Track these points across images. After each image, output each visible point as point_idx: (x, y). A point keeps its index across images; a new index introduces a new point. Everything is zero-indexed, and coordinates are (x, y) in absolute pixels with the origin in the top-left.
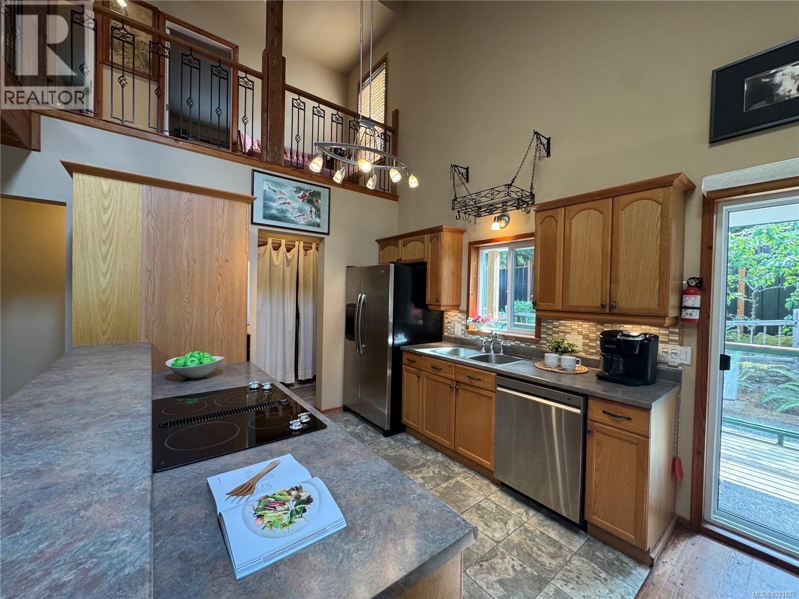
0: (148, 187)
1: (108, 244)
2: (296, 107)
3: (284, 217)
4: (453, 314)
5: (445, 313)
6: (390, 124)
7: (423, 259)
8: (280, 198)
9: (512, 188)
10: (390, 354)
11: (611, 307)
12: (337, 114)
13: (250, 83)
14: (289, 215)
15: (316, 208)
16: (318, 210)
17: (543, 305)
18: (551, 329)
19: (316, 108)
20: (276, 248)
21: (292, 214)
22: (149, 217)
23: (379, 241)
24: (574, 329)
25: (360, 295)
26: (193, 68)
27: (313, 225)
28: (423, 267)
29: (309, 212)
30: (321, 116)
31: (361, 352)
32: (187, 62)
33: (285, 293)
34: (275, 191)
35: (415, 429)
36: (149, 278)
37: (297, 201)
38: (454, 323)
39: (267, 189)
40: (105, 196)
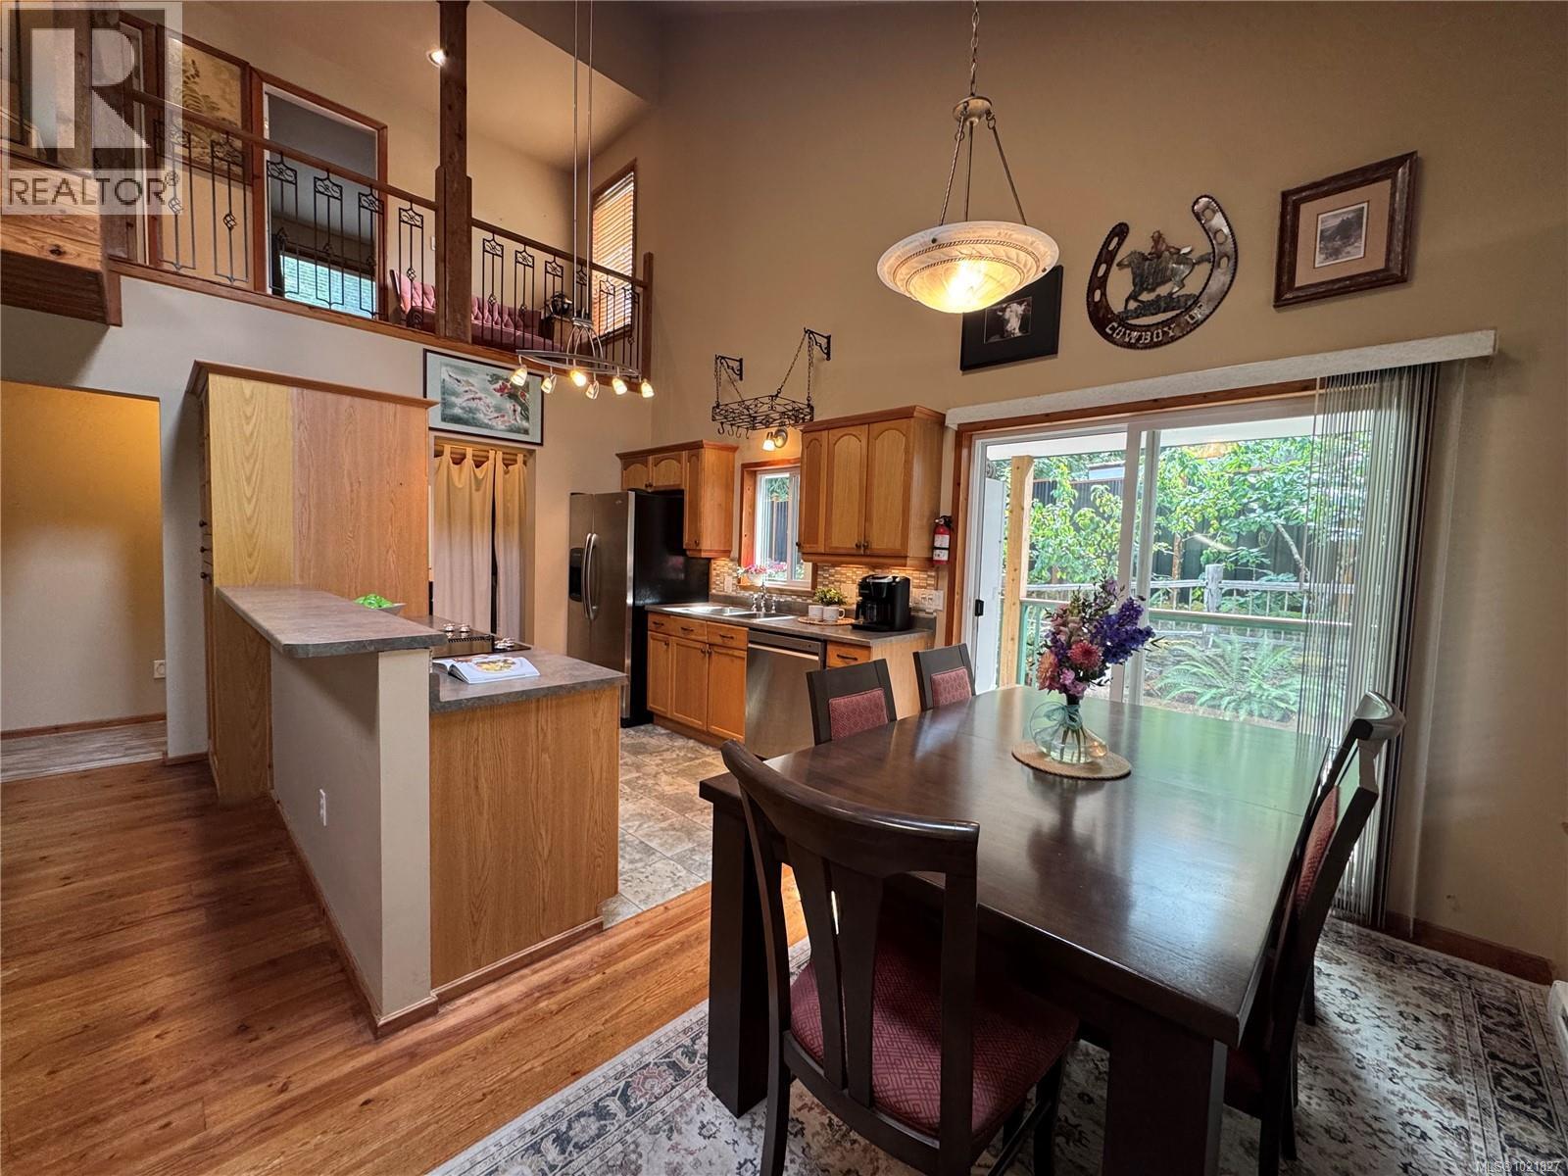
0: (300, 390)
1: (252, 461)
2: (488, 252)
3: (473, 418)
4: (722, 563)
5: (712, 561)
6: (640, 277)
7: (679, 485)
8: (466, 391)
9: (778, 401)
10: (629, 616)
11: (866, 548)
12: (554, 261)
13: (417, 217)
14: (480, 416)
15: (521, 405)
16: (525, 408)
17: (807, 548)
18: (827, 578)
19: (521, 253)
20: (458, 461)
21: (485, 415)
22: (301, 428)
23: (621, 456)
24: (848, 577)
25: (589, 535)
26: (331, 199)
27: (518, 430)
28: (680, 496)
29: (511, 412)
30: (528, 265)
31: (592, 616)
32: (322, 190)
33: (474, 527)
34: (459, 381)
35: (662, 714)
36: (303, 505)
37: (492, 396)
38: (724, 576)
39: (447, 379)
40: (247, 402)
